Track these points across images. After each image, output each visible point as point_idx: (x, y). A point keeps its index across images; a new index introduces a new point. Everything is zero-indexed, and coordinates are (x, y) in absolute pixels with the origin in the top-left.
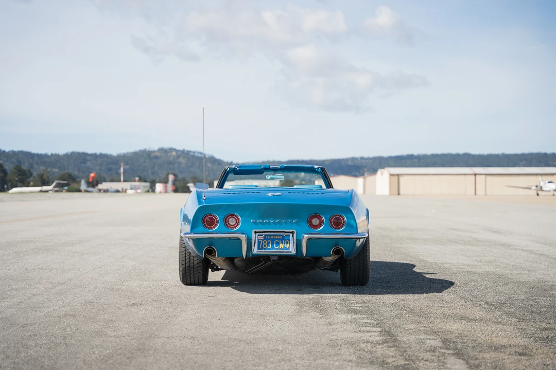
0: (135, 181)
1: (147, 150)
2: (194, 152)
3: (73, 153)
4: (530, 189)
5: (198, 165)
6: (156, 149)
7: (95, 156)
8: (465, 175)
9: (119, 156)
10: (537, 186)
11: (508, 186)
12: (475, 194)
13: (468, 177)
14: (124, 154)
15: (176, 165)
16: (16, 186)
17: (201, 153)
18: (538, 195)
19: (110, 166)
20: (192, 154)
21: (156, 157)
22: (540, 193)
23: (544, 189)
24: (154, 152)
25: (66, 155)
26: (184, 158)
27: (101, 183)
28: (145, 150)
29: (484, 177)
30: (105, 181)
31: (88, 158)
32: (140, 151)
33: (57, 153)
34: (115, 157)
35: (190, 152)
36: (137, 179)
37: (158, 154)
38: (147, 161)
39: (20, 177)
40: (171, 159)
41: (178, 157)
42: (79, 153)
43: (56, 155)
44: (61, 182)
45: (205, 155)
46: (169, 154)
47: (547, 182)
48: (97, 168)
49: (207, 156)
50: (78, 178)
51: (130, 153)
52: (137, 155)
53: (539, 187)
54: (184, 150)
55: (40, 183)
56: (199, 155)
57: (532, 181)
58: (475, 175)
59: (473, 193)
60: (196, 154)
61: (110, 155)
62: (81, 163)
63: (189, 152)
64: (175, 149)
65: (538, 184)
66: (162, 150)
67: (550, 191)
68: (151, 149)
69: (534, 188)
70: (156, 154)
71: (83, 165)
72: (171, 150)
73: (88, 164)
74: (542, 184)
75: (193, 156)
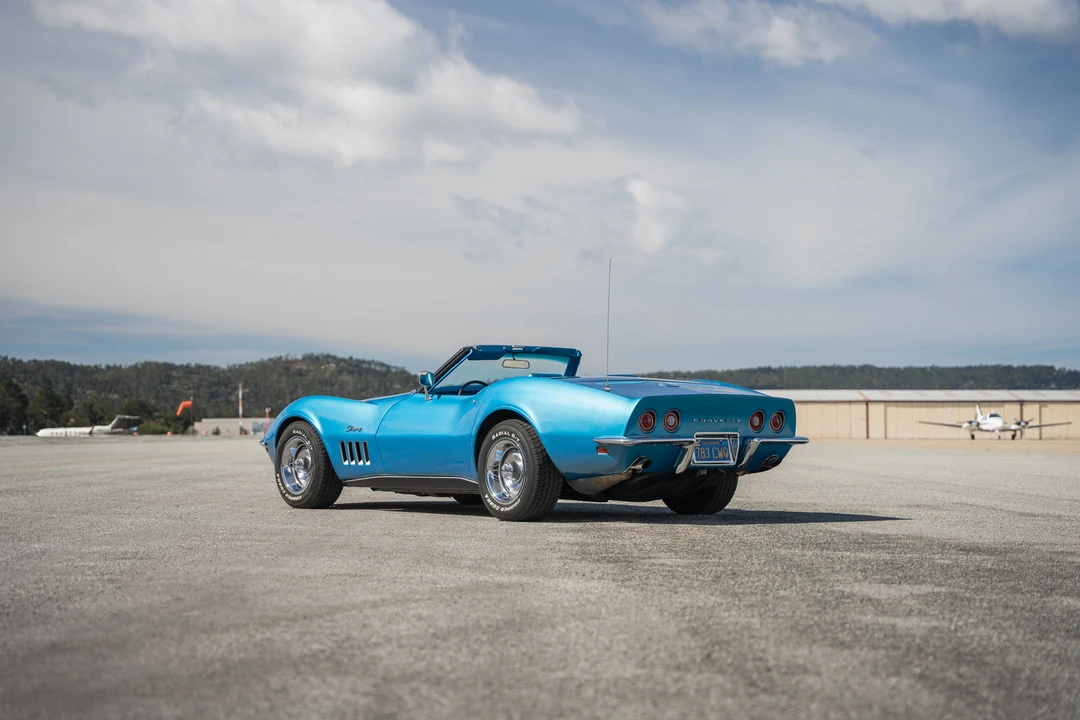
0: (263, 416)
1: (284, 358)
2: (369, 363)
3: (146, 365)
4: (960, 427)
5: (376, 386)
6: (300, 357)
7: (188, 371)
8: (850, 402)
9: (231, 370)
10: (970, 423)
11: (921, 422)
12: (868, 437)
13: (854, 407)
14: (240, 366)
15: (336, 386)
16: (44, 426)
17: (382, 365)
18: (973, 437)
19: (214, 388)
20: (365, 366)
21: (300, 373)
22: (977, 434)
23: (983, 427)
24: (296, 361)
25: (135, 368)
26: (351, 373)
27: (200, 421)
28: (280, 358)
29: (881, 407)
30: (207, 417)
31: (174, 373)
32: (270, 360)
33: (118, 365)
34: (223, 371)
35: (363, 362)
36: (267, 410)
37: (305, 368)
38: (284, 379)
39: (50, 409)
40: (328, 375)
41: (340, 372)
42: (157, 364)
43: (115, 367)
44: (127, 417)
45: (388, 367)
46: (323, 367)
47: (988, 415)
48: (191, 391)
49: (394, 370)
50: (157, 410)
51: (252, 364)
52: (263, 367)
53: (974, 424)
54: (351, 358)
55: (87, 420)
56: (378, 368)
57: (964, 414)
58: (867, 402)
59: (865, 436)
60: (373, 366)
61: (216, 368)
62: (162, 383)
63: (360, 362)
64: (335, 358)
65: (973, 419)
66: (311, 359)
67: (993, 431)
68: (289, 358)
69: (966, 425)
70: (298, 367)
71: (164, 386)
72: (328, 358)
73: (175, 385)
74: (980, 419)
75: (368, 371)
